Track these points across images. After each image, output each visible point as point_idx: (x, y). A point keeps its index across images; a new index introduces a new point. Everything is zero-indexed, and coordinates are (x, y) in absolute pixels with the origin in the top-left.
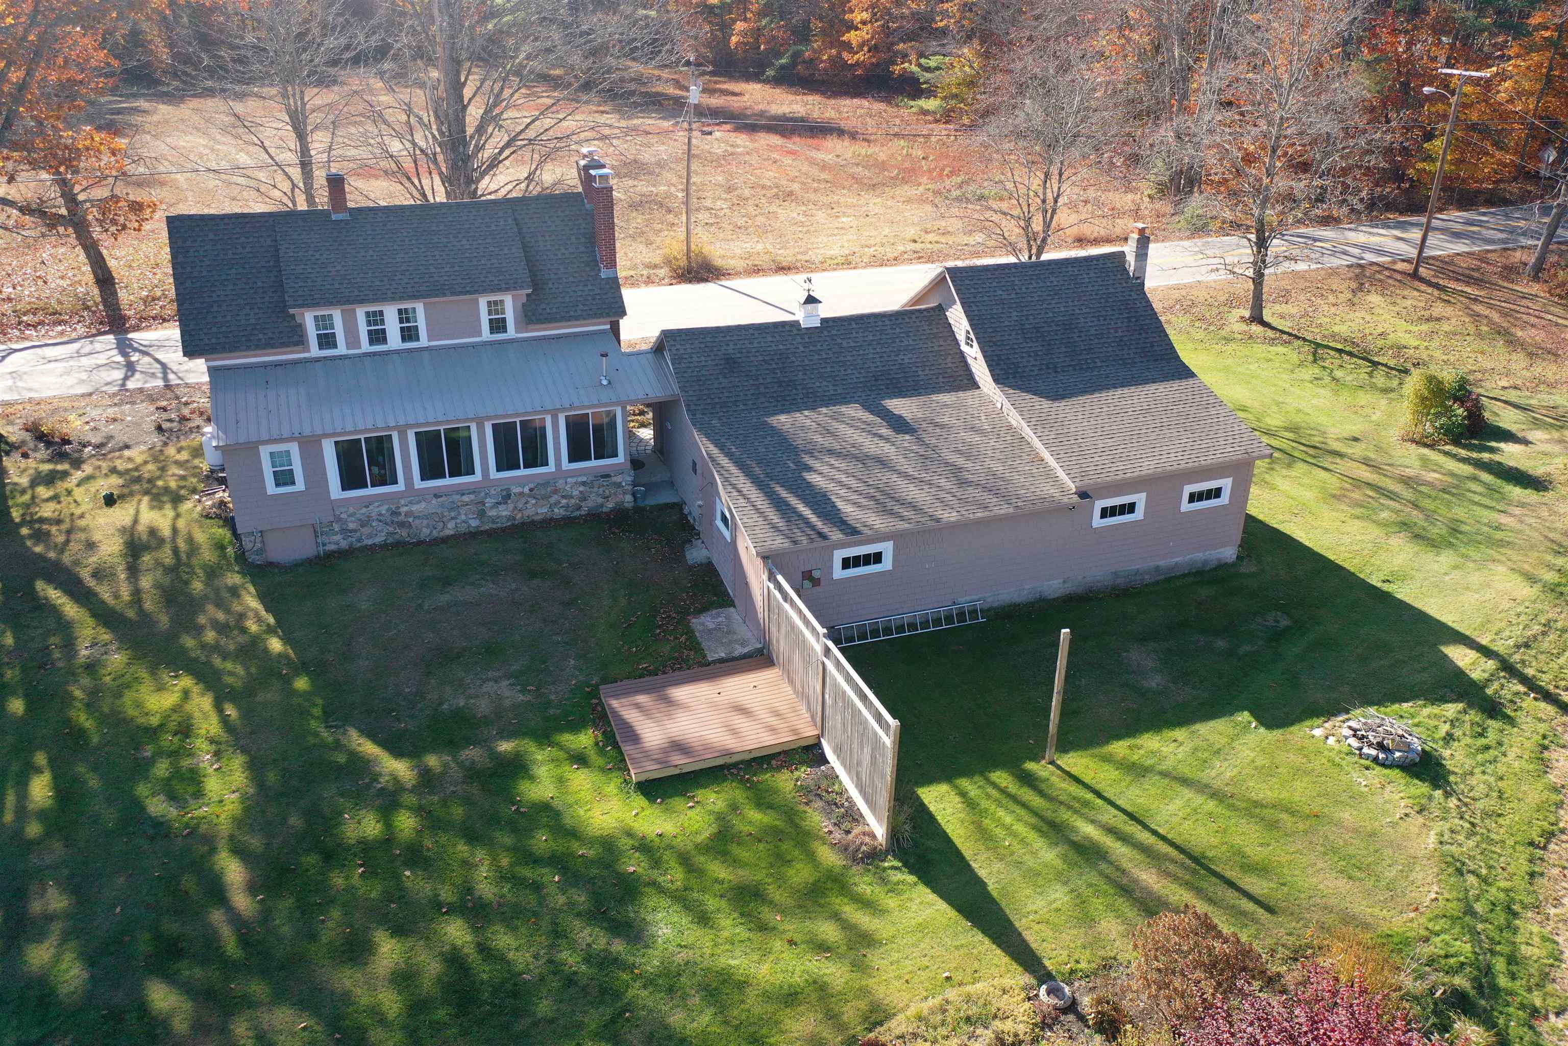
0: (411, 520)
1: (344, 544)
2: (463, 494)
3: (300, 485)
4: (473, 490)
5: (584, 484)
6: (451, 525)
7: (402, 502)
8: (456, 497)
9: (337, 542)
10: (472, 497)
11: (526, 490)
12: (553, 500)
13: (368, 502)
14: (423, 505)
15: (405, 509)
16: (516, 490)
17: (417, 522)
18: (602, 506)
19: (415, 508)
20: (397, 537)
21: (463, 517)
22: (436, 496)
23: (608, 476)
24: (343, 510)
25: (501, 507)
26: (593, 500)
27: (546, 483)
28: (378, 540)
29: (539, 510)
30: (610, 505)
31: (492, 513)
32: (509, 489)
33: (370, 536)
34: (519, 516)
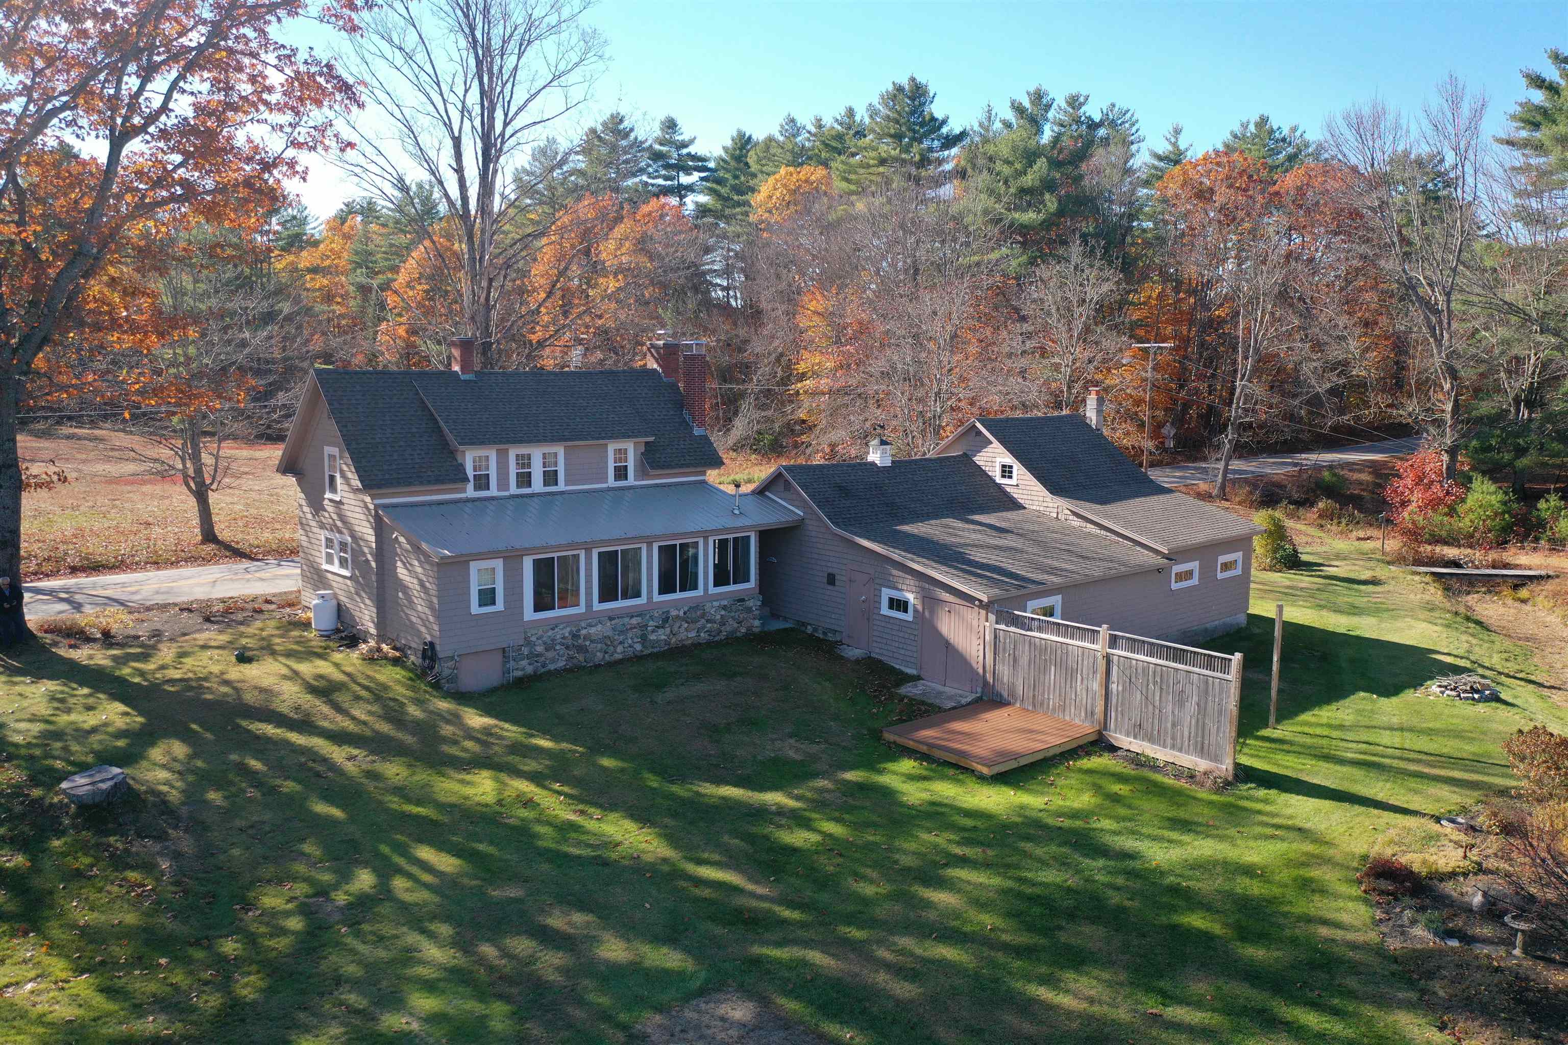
0: (587, 643)
1: (530, 670)
2: (632, 617)
3: (500, 606)
4: (639, 613)
5: (724, 608)
6: (620, 649)
7: (583, 624)
8: (626, 620)
9: (525, 667)
10: (639, 619)
11: (681, 613)
12: (699, 625)
13: (554, 625)
14: (599, 627)
15: (584, 632)
16: (674, 613)
17: (593, 645)
18: (736, 630)
19: (592, 630)
20: (575, 661)
21: (630, 641)
22: (611, 619)
23: (742, 600)
24: (534, 632)
25: (661, 631)
26: (732, 625)
27: (696, 607)
28: (561, 664)
29: (687, 634)
30: (743, 630)
31: (653, 637)
32: (668, 612)
33: (553, 661)
34: (674, 640)
